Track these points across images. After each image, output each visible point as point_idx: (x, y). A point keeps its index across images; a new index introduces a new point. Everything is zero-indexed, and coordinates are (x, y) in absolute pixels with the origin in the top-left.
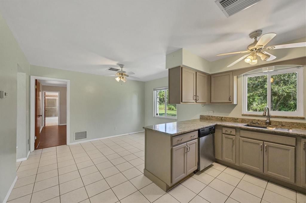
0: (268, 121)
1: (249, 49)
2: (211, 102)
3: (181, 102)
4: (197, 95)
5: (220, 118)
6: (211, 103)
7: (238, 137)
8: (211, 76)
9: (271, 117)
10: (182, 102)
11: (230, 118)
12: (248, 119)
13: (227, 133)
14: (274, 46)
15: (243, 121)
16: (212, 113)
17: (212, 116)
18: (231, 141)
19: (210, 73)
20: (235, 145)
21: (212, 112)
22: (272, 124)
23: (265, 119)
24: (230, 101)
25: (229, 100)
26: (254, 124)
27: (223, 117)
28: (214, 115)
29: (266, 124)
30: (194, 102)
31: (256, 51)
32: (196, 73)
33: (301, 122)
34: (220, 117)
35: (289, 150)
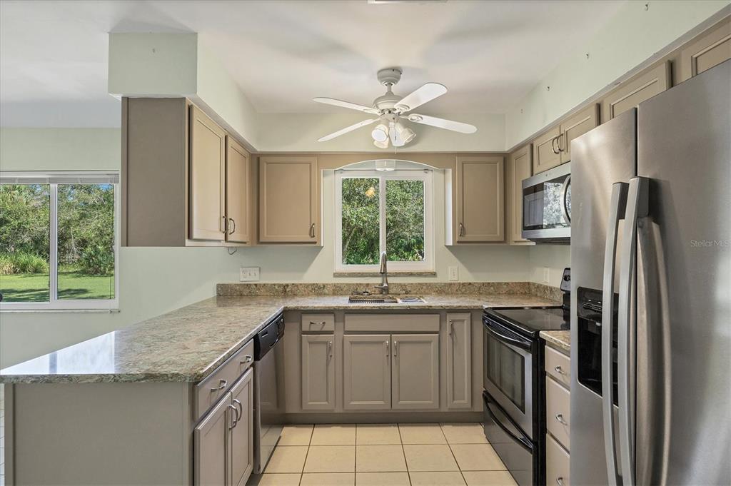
0: (385, 285)
1: (379, 106)
2: (261, 240)
3: (187, 240)
4: (229, 217)
5: (281, 289)
6: (259, 242)
7: (339, 334)
8: (258, 159)
9: (389, 276)
10: (190, 237)
11: (307, 286)
12: (347, 284)
13: (313, 328)
14: (422, 116)
15: (337, 291)
16: (255, 275)
17: (256, 285)
18: (323, 348)
19: (259, 148)
20: (333, 357)
21: (257, 273)
22: (391, 291)
23: (378, 280)
24: (314, 236)
25: (310, 234)
26: (360, 294)
27: (287, 285)
28: (262, 282)
29: (381, 293)
30: (220, 241)
31: (392, 115)
32: (226, 137)
33: (432, 282)
34: (280, 285)
35: (430, 342)
